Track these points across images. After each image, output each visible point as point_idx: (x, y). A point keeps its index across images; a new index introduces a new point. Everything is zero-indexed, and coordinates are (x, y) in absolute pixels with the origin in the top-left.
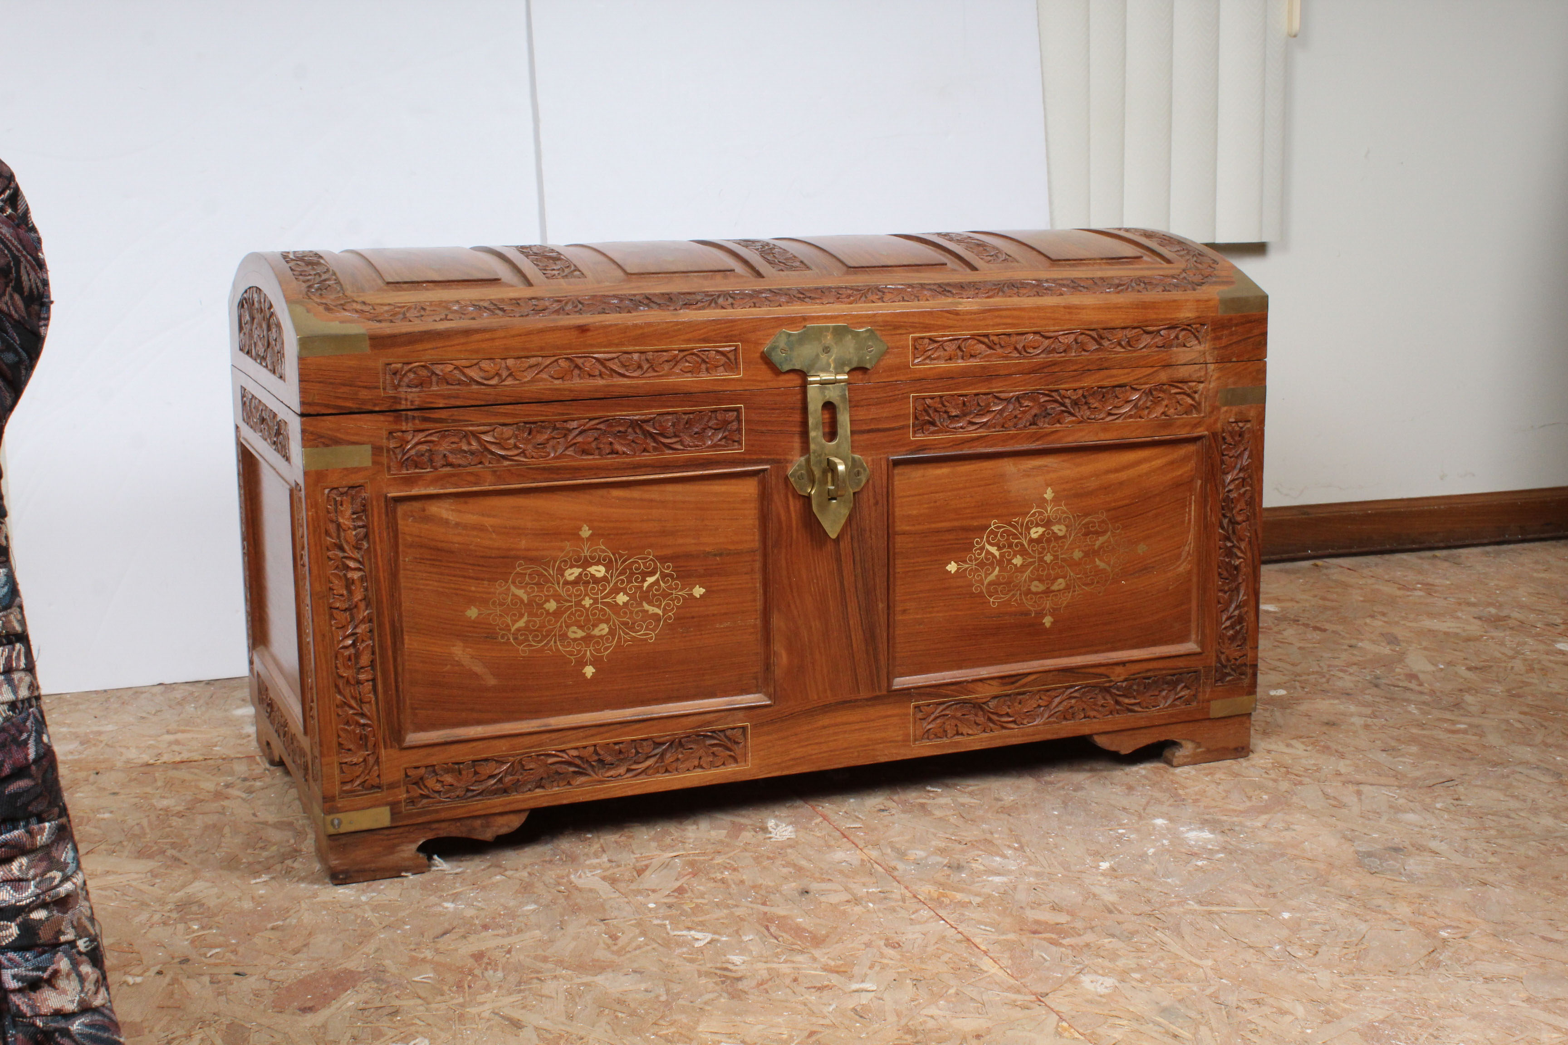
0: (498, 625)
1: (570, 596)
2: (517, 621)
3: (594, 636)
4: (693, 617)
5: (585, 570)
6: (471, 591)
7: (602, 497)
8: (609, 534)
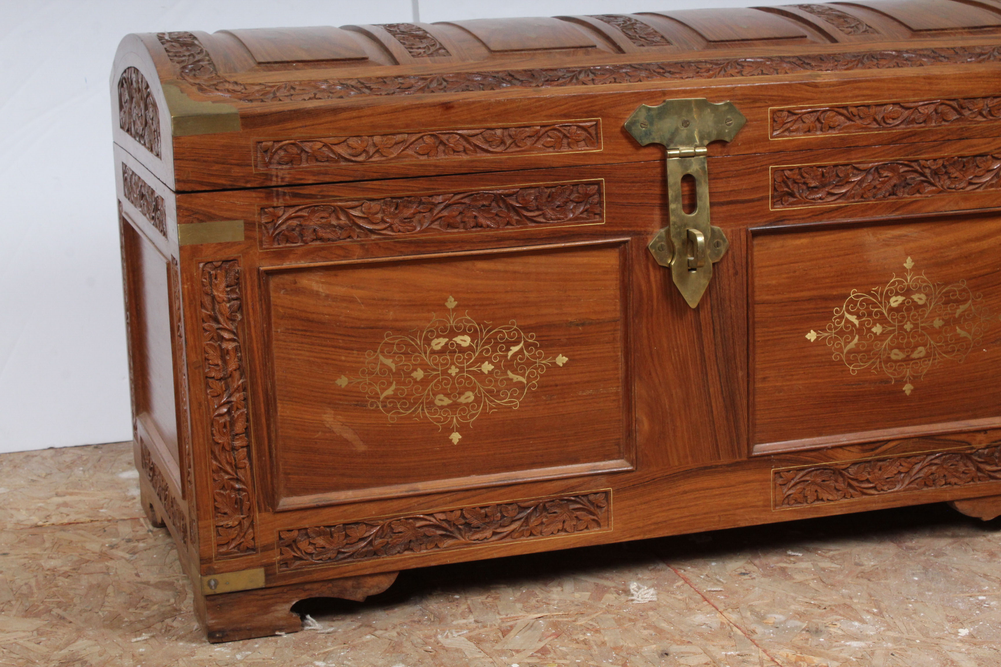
0: (367, 393)
1: (436, 365)
2: (385, 389)
3: (460, 404)
4: (557, 385)
5: (451, 340)
6: (341, 361)
7: (467, 269)
8: (474, 305)
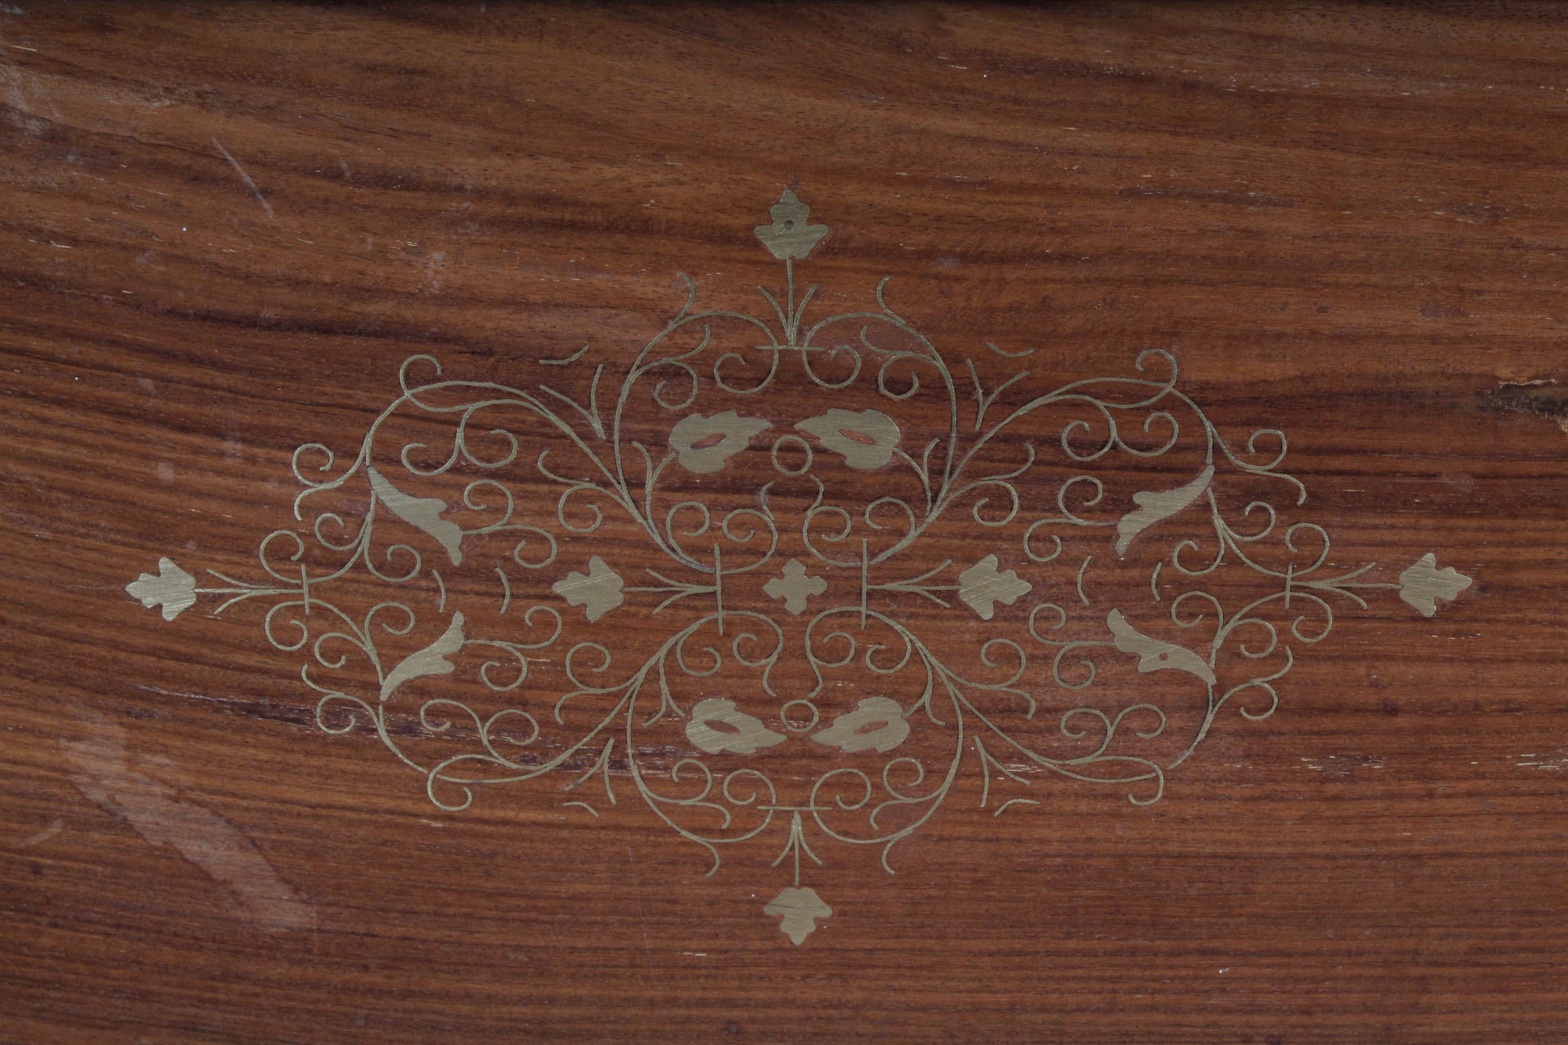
0: (306, 655)
1: (699, 550)
2: (405, 648)
3: (829, 756)
4: (1391, 710)
5: (784, 426)
6: (153, 484)
7: (897, 45)
8: (929, 254)
